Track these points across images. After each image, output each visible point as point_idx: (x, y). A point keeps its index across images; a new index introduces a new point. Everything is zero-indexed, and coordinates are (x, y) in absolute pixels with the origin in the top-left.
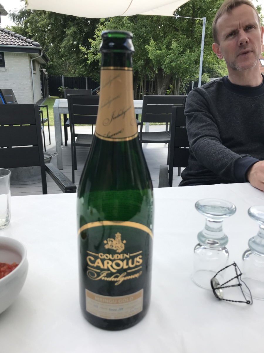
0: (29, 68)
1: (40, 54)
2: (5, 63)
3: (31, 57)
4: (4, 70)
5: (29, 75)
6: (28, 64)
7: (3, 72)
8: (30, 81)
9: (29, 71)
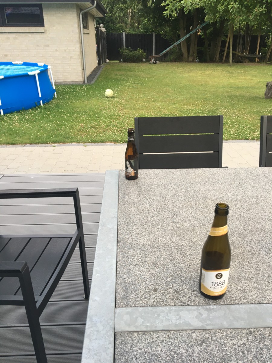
0: (76, 26)
1: (93, 4)
2: (45, 21)
3: (80, 9)
4: (44, 32)
5: (77, 36)
6: (76, 20)
7: (42, 34)
8: (78, 46)
9: (77, 31)
